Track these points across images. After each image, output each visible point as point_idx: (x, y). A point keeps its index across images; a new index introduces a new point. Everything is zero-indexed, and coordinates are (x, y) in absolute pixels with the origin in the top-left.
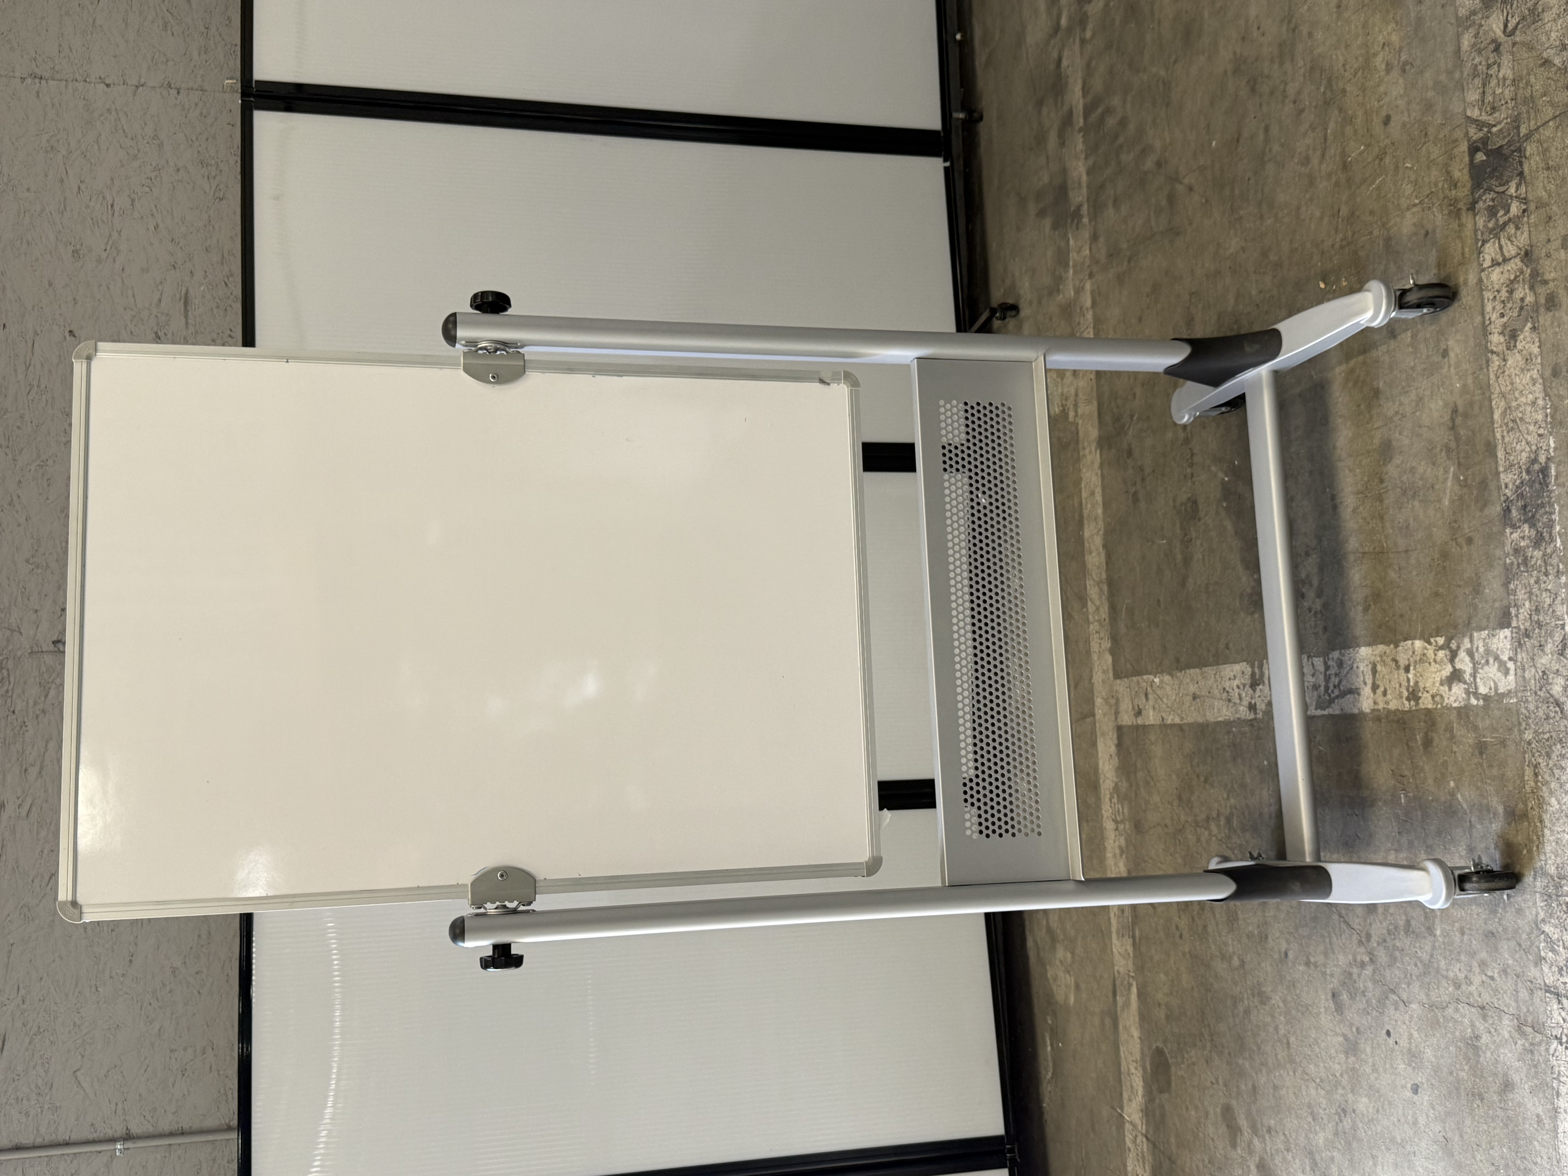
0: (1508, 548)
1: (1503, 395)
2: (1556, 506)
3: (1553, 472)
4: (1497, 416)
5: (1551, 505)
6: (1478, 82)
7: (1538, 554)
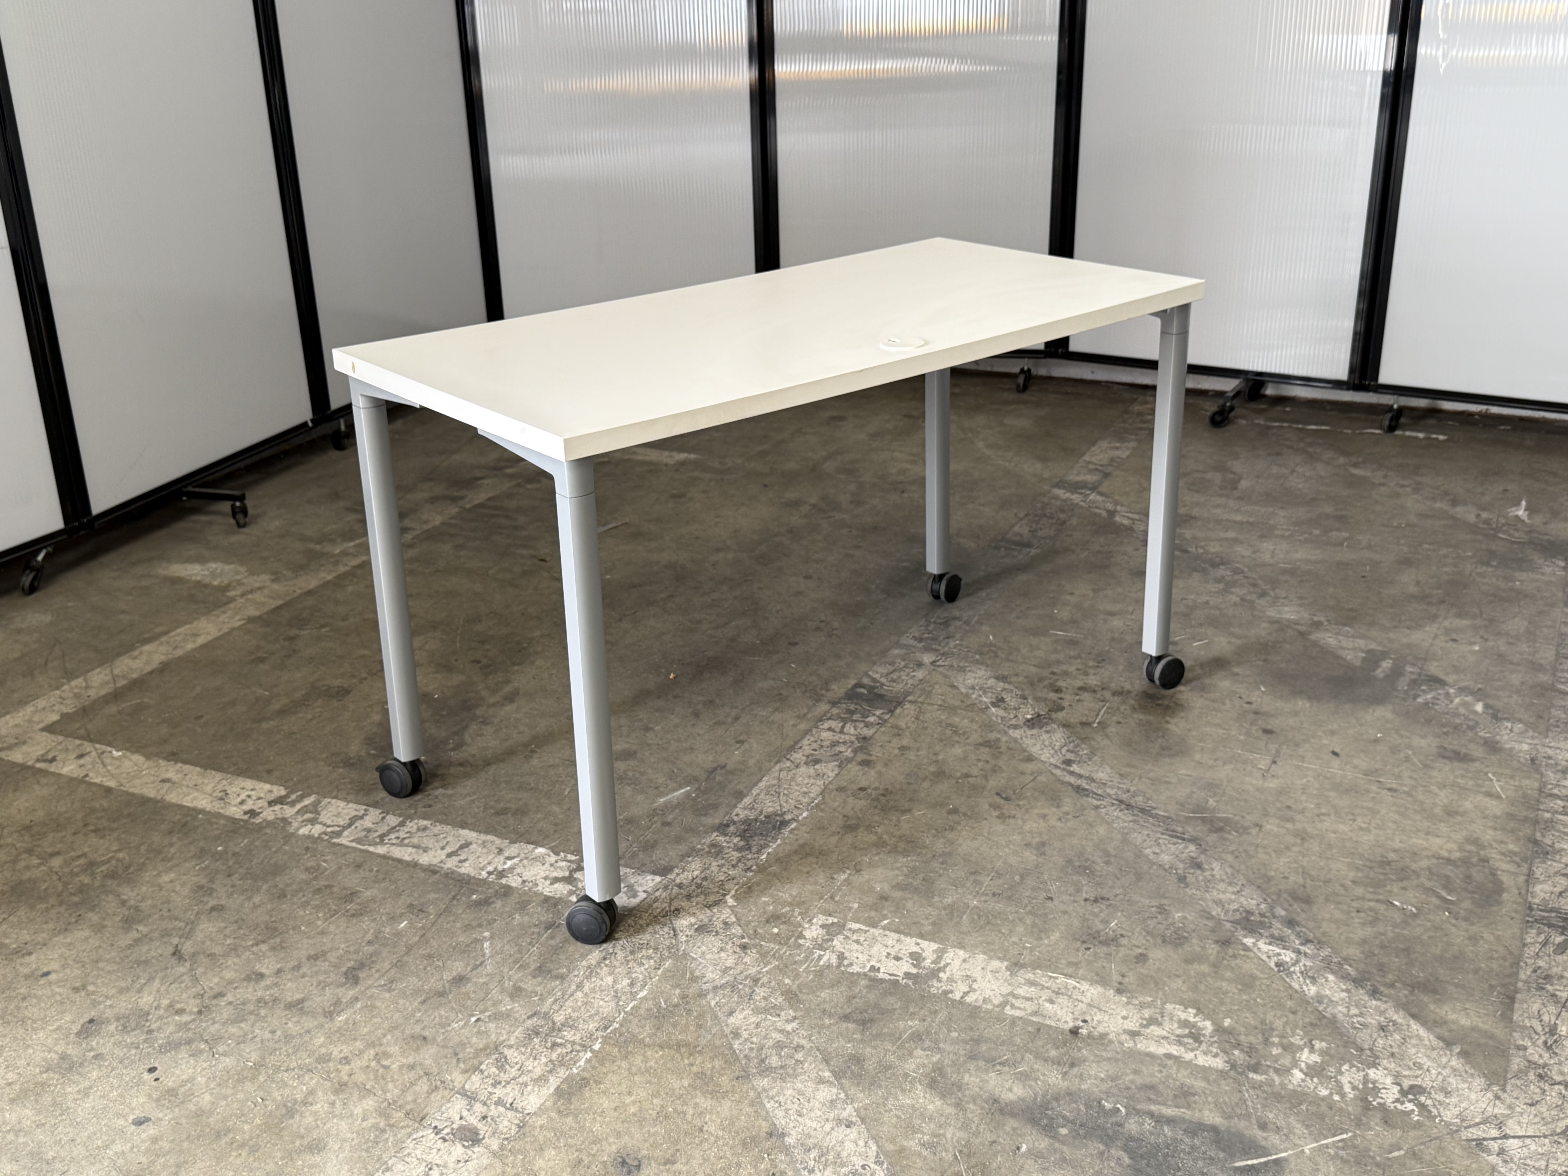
0: (707, 840)
1: (779, 779)
2: (779, 841)
3: (793, 826)
4: (762, 784)
5: (775, 839)
6: (891, 668)
7: (736, 855)
